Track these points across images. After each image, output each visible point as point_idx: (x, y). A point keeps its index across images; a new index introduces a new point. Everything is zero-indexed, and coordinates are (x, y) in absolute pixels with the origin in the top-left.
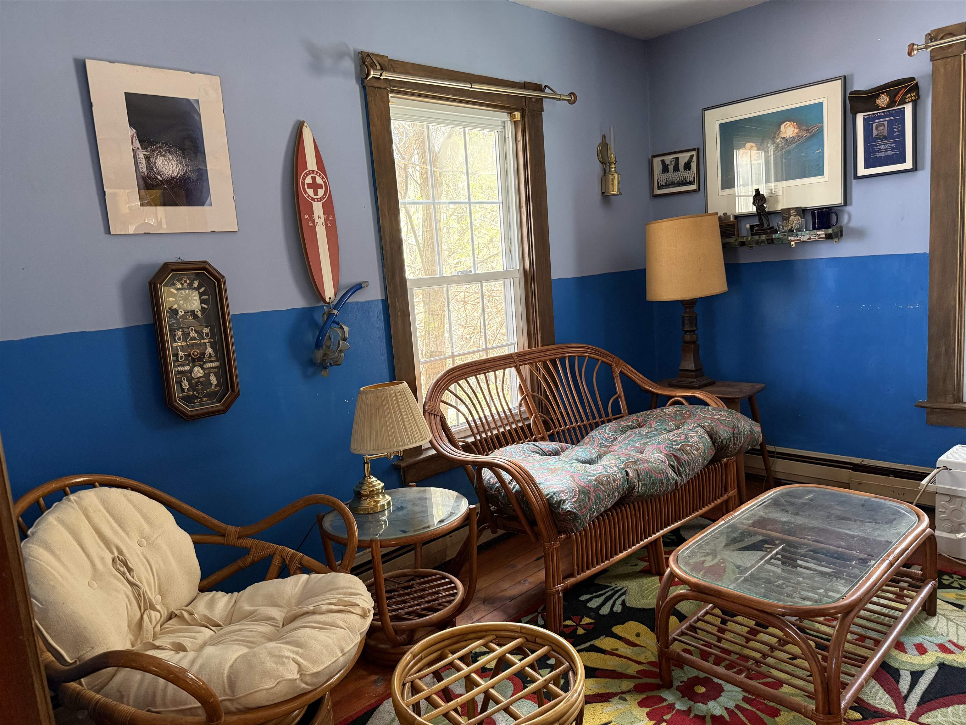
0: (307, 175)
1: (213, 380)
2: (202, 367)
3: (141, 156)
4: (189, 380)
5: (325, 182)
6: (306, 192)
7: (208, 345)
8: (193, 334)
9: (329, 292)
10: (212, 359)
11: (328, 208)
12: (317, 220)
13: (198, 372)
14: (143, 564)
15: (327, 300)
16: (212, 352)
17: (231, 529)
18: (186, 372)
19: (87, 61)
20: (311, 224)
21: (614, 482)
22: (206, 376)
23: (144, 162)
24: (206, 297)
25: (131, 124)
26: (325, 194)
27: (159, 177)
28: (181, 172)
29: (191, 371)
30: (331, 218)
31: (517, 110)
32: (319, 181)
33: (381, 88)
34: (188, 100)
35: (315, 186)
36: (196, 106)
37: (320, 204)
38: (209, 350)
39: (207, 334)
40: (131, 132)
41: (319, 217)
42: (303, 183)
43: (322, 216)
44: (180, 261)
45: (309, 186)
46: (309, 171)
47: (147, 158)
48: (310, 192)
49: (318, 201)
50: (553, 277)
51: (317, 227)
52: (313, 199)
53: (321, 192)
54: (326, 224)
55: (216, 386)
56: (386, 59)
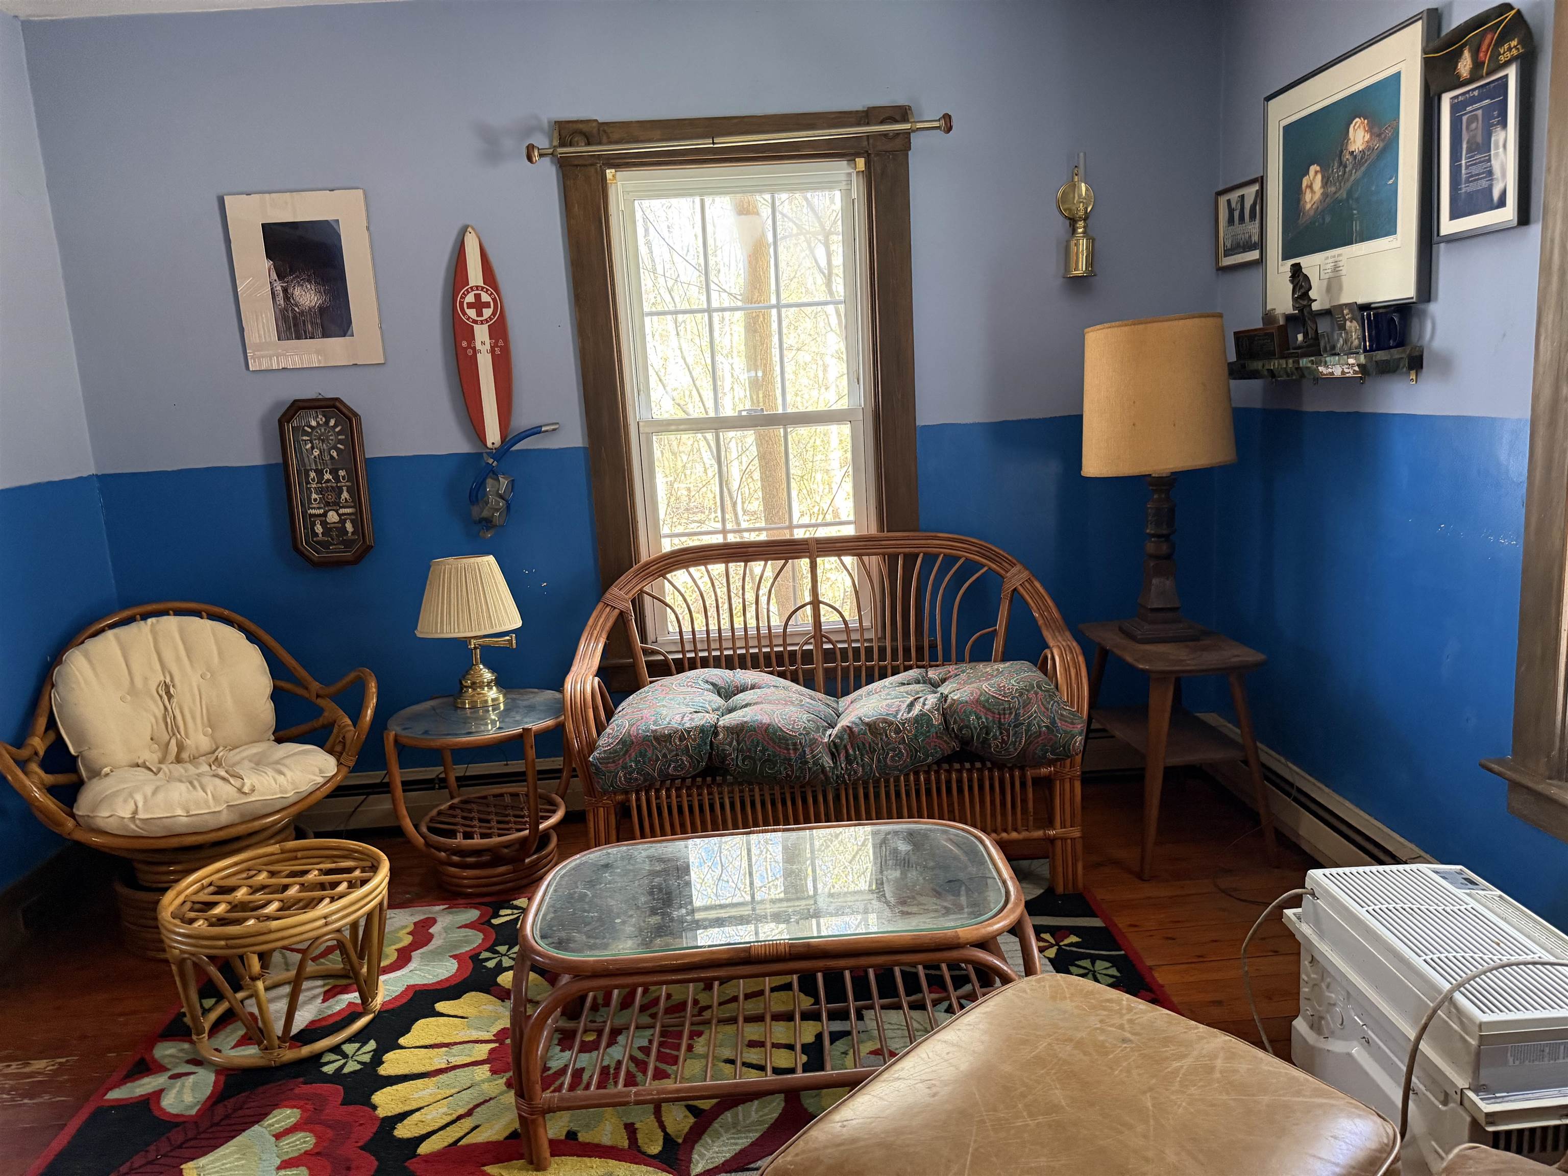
0: (468, 293)
1: (349, 526)
2: (337, 511)
3: (279, 288)
4: (324, 524)
5: (494, 300)
6: (464, 314)
7: (345, 488)
8: (327, 476)
9: (493, 436)
10: (349, 504)
11: (499, 330)
12: (478, 346)
13: (333, 517)
14: (193, 695)
15: (489, 445)
16: (348, 497)
17: (315, 686)
18: (320, 515)
19: (225, 197)
20: (470, 352)
21: (681, 740)
22: (342, 522)
23: (282, 295)
24: (343, 437)
25: (269, 256)
26: (494, 314)
27: (296, 309)
28: (320, 302)
29: (325, 515)
30: (501, 343)
31: (858, 155)
32: (485, 298)
33: (585, 165)
34: (327, 221)
35: (479, 305)
36: (336, 227)
37: (486, 327)
38: (345, 495)
39: (344, 478)
40: (267, 264)
41: (483, 343)
42: (461, 304)
43: (488, 341)
44: (320, 397)
45: (470, 306)
46: (471, 288)
47: (285, 290)
48: (472, 313)
49: (482, 323)
50: (920, 422)
51: (479, 355)
52: (475, 322)
53: (487, 313)
54: (492, 351)
55: (353, 533)
56: (594, 124)
